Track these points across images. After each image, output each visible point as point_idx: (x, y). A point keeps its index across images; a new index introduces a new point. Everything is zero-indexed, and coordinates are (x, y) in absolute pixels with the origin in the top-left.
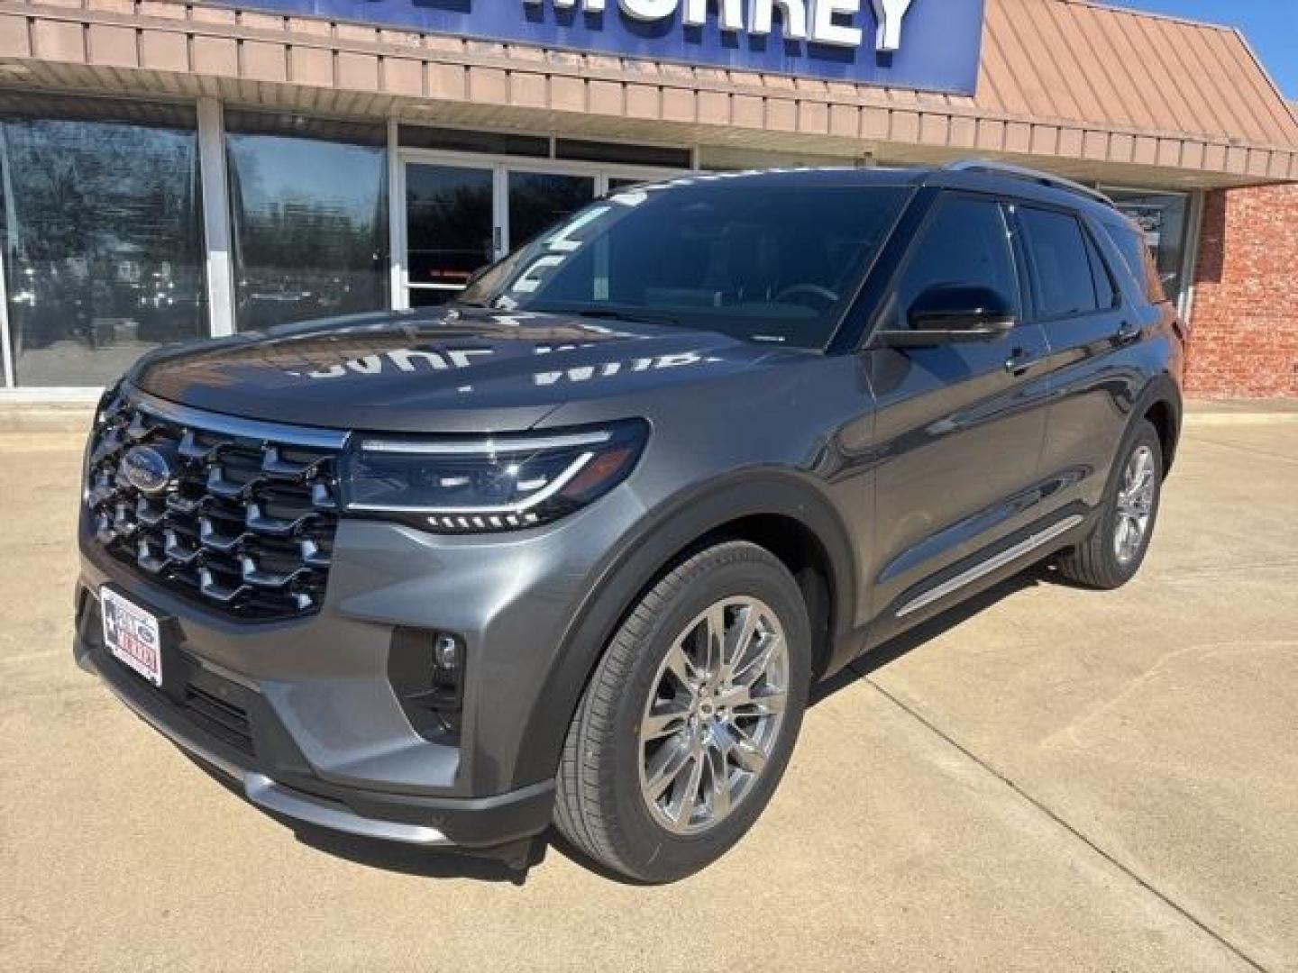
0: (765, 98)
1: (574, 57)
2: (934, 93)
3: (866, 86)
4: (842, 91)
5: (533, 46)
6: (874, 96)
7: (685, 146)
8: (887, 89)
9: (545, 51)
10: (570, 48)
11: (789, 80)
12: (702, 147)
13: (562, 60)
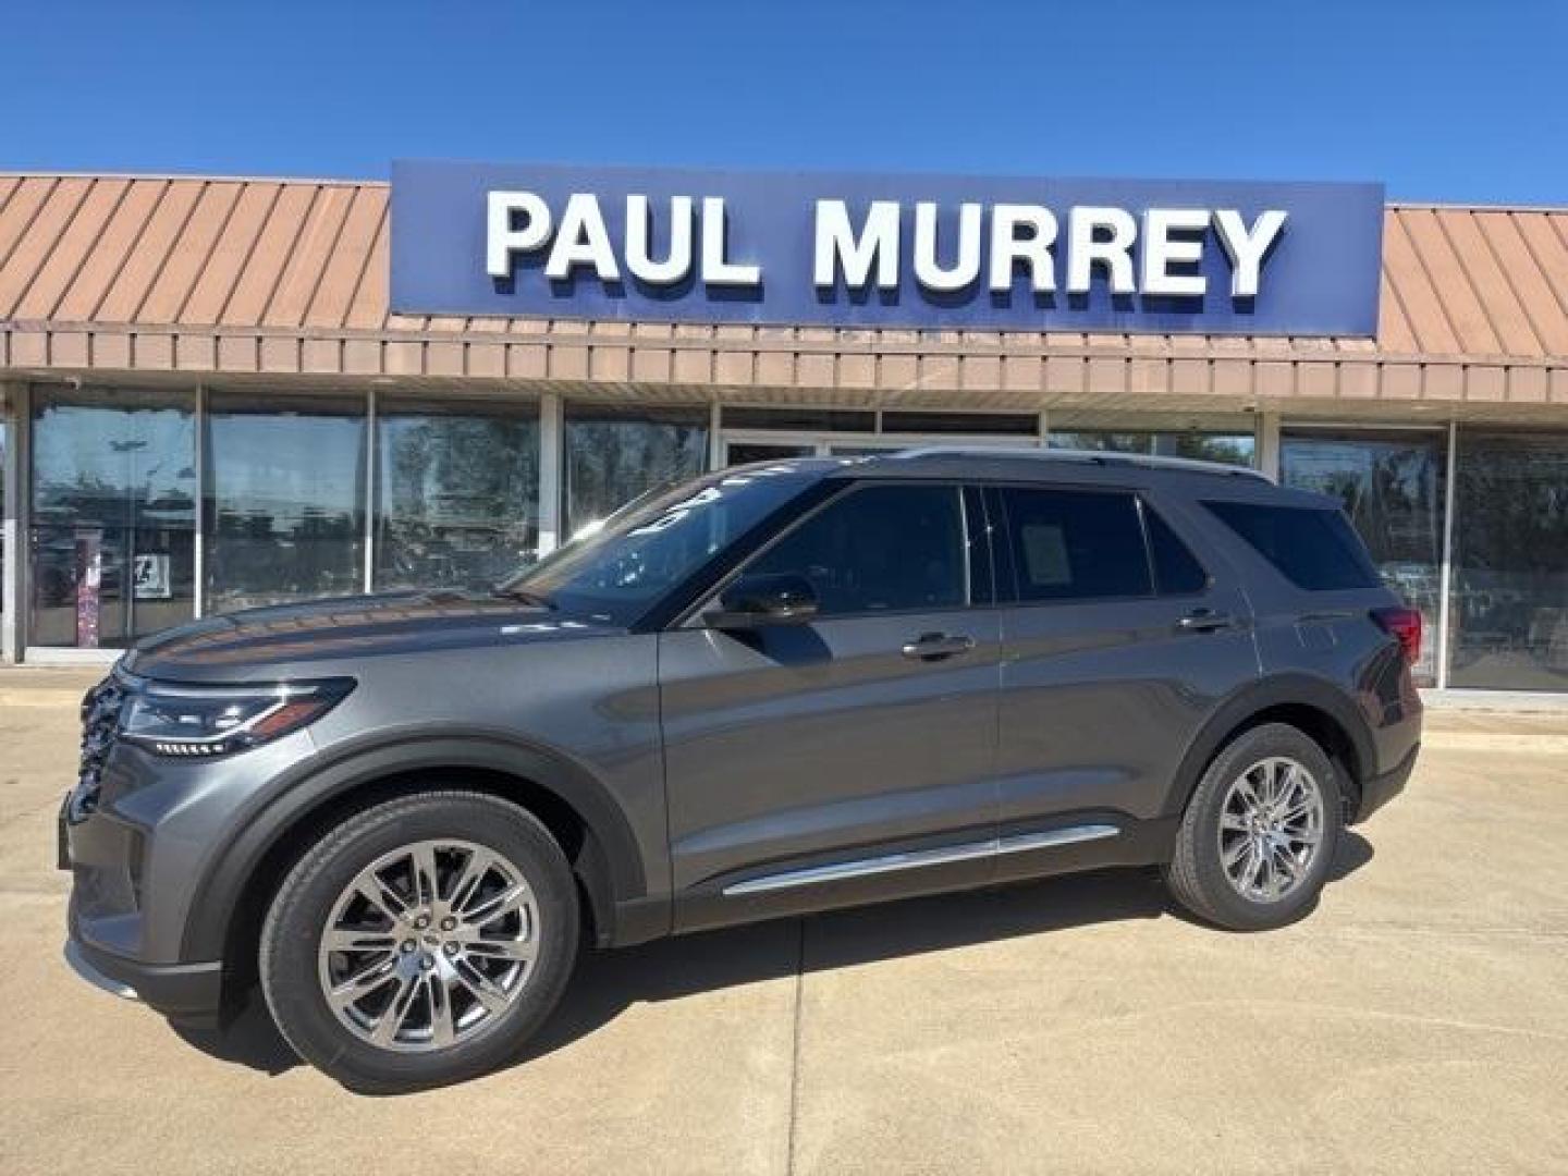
0: (1087, 359)
1: (868, 334)
2: (1317, 337)
3: (1219, 336)
4: (1190, 344)
5: (825, 328)
6: (1233, 346)
7: (1031, 412)
8: (1249, 338)
9: (838, 330)
10: (866, 325)
11: (1121, 337)
12: (1051, 411)
13: (855, 338)
